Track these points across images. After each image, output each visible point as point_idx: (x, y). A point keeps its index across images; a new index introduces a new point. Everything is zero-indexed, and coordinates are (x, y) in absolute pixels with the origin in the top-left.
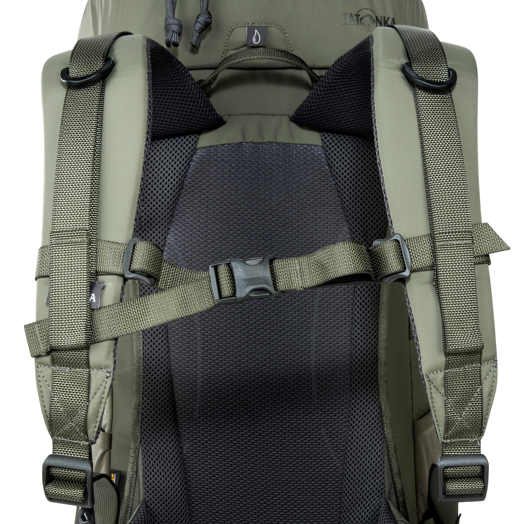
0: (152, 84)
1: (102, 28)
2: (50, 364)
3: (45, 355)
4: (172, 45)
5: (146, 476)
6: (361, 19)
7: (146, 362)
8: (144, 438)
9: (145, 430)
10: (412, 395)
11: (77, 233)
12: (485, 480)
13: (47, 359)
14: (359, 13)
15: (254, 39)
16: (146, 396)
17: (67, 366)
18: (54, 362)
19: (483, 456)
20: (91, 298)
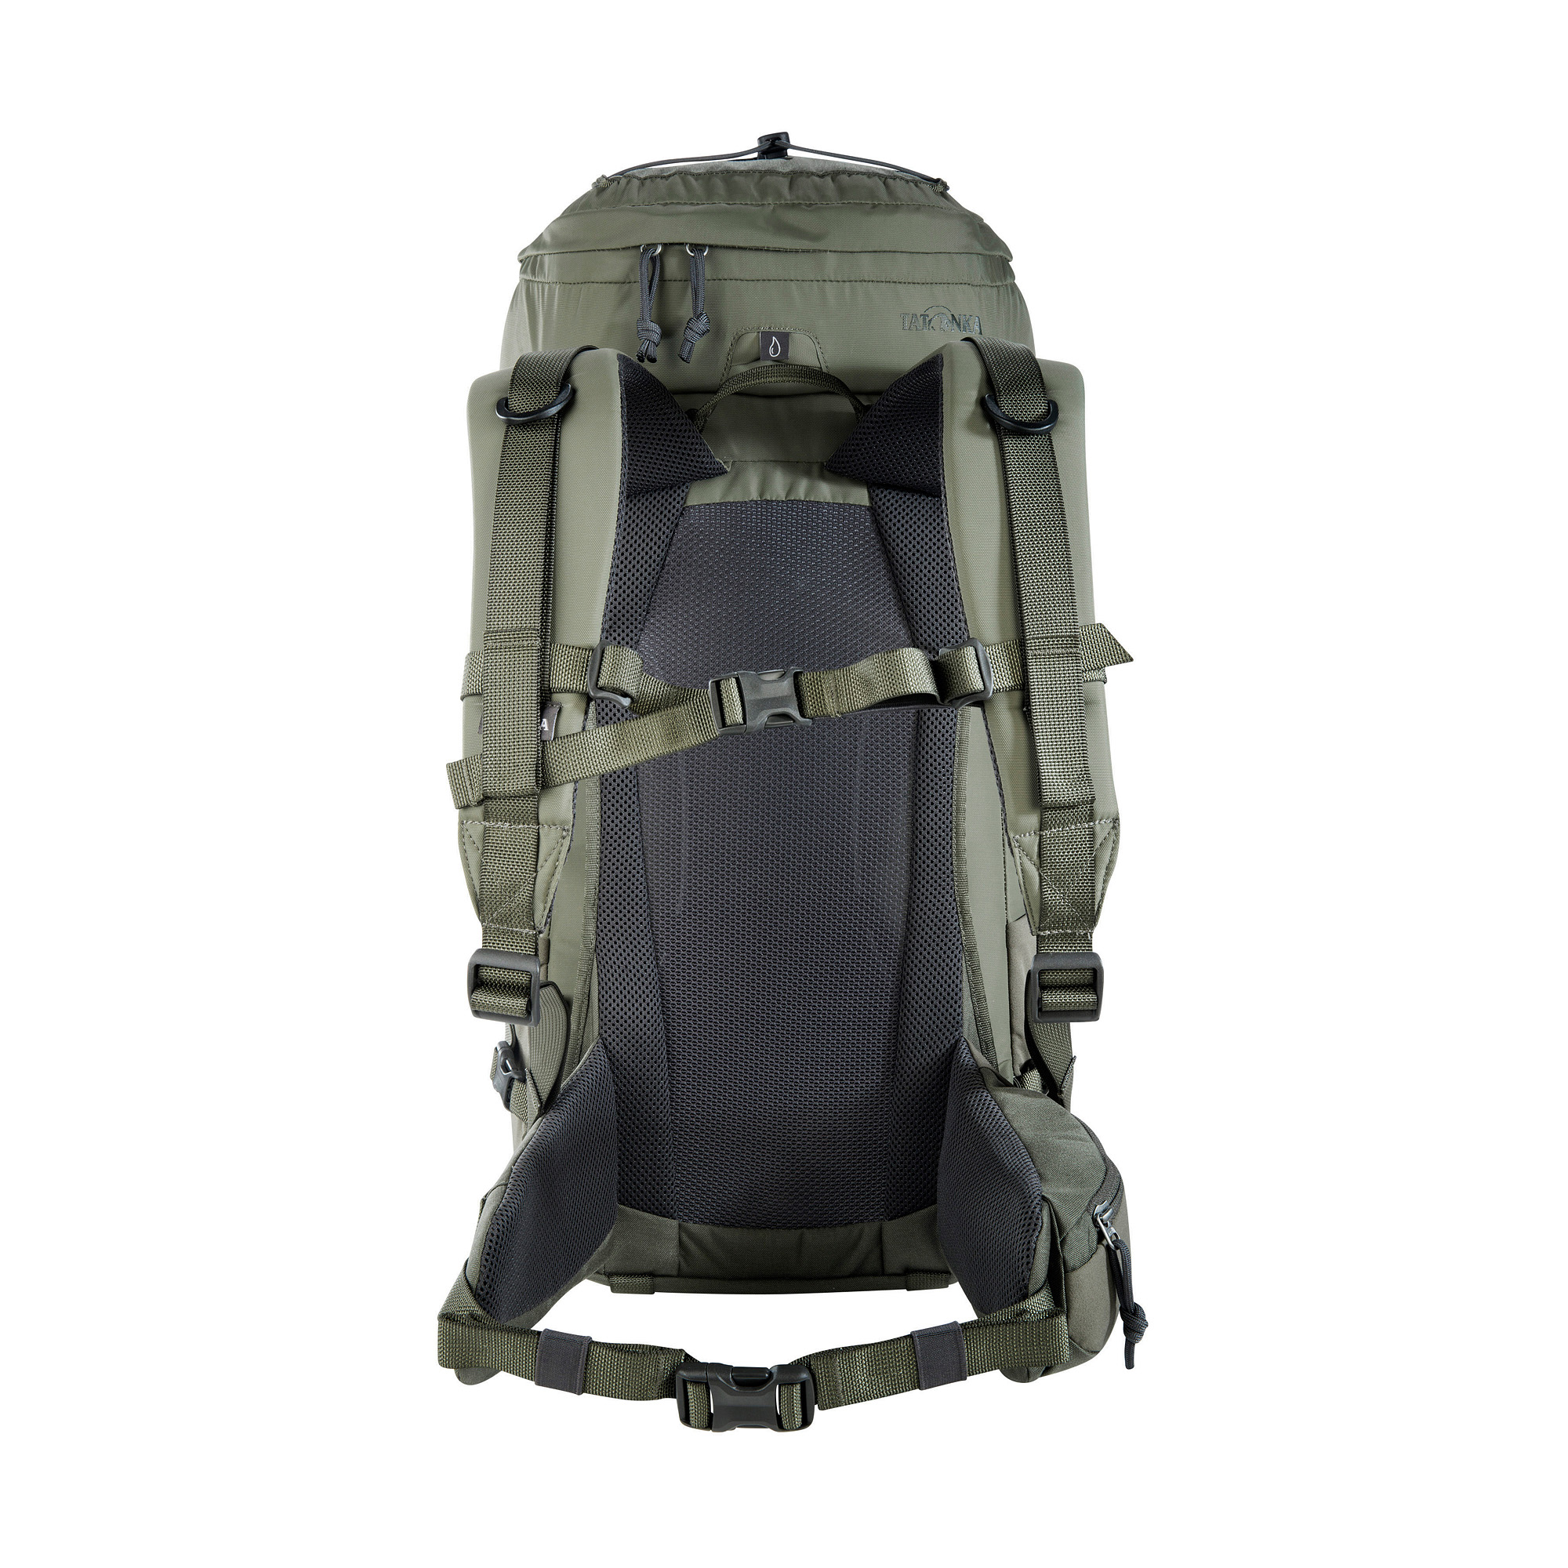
0: (627, 423)
1: (545, 331)
2: (481, 819)
3: (475, 806)
4: (646, 360)
5: (603, 1000)
6: (930, 321)
7: (604, 829)
8: (600, 943)
9: (602, 931)
10: (1005, 884)
11: (523, 634)
12: (1098, 989)
13: (478, 812)
14: (927, 313)
15: (771, 350)
16: (604, 880)
17: (506, 821)
18: (486, 817)
19: (1096, 956)
20: (543, 725)
